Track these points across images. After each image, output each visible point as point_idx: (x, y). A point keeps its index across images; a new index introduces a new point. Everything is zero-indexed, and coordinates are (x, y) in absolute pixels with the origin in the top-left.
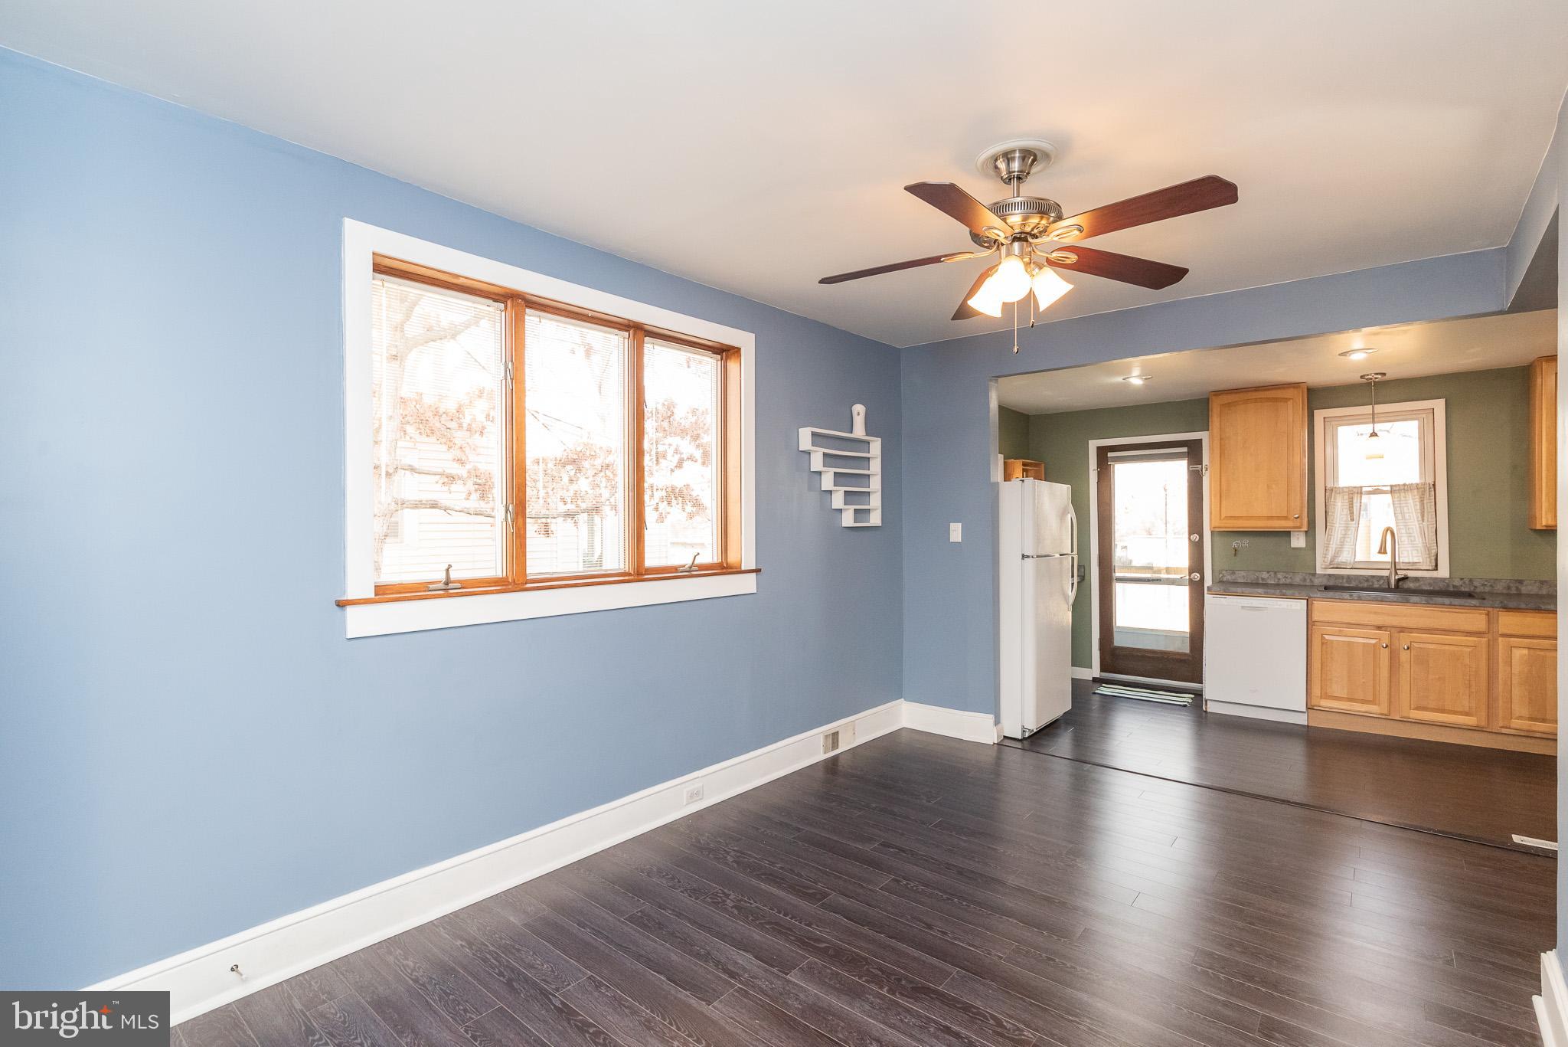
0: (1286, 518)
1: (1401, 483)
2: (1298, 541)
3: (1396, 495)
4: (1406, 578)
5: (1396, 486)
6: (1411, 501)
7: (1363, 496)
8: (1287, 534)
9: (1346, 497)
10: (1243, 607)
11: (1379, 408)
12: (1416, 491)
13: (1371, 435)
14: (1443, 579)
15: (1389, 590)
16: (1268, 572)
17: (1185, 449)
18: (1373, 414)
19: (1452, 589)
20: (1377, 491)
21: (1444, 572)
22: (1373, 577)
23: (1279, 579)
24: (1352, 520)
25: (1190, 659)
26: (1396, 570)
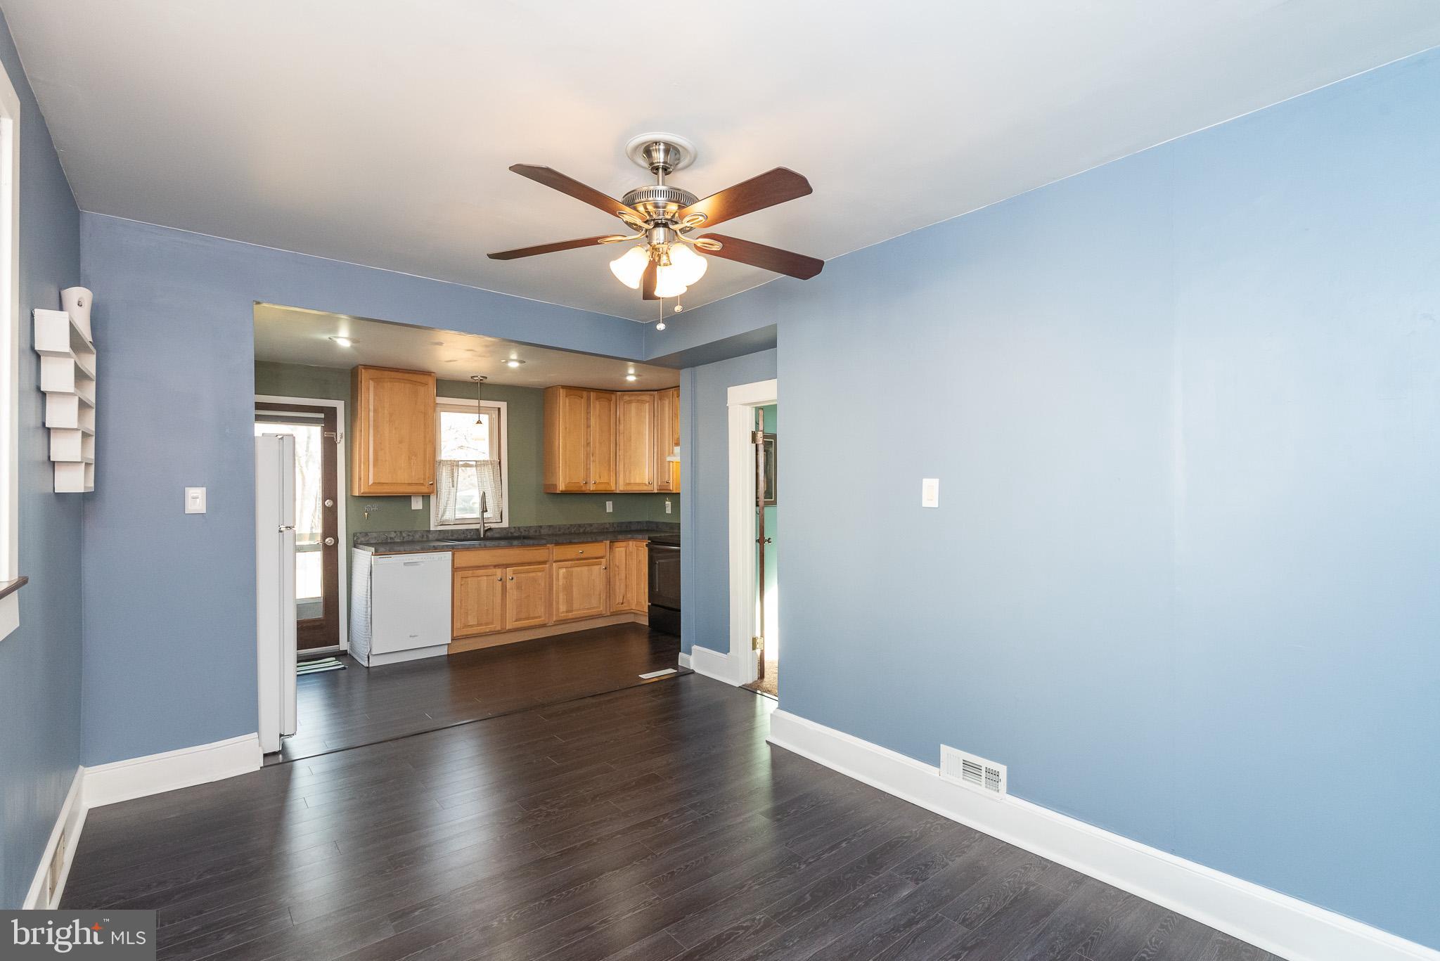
0: (422, 484)
1: (482, 459)
2: (417, 504)
3: (479, 468)
4: (490, 529)
5: (478, 461)
6: (486, 473)
7: (460, 469)
8: (407, 498)
9: (449, 468)
10: (405, 564)
11: (484, 403)
12: (490, 466)
13: (478, 423)
14: (505, 529)
15: (479, 539)
16: (395, 532)
17: (322, 416)
18: (479, 407)
19: (510, 535)
20: (467, 465)
21: (505, 524)
22: (467, 530)
23: (404, 537)
24: (453, 486)
25: (324, 623)
26: (484, 523)
